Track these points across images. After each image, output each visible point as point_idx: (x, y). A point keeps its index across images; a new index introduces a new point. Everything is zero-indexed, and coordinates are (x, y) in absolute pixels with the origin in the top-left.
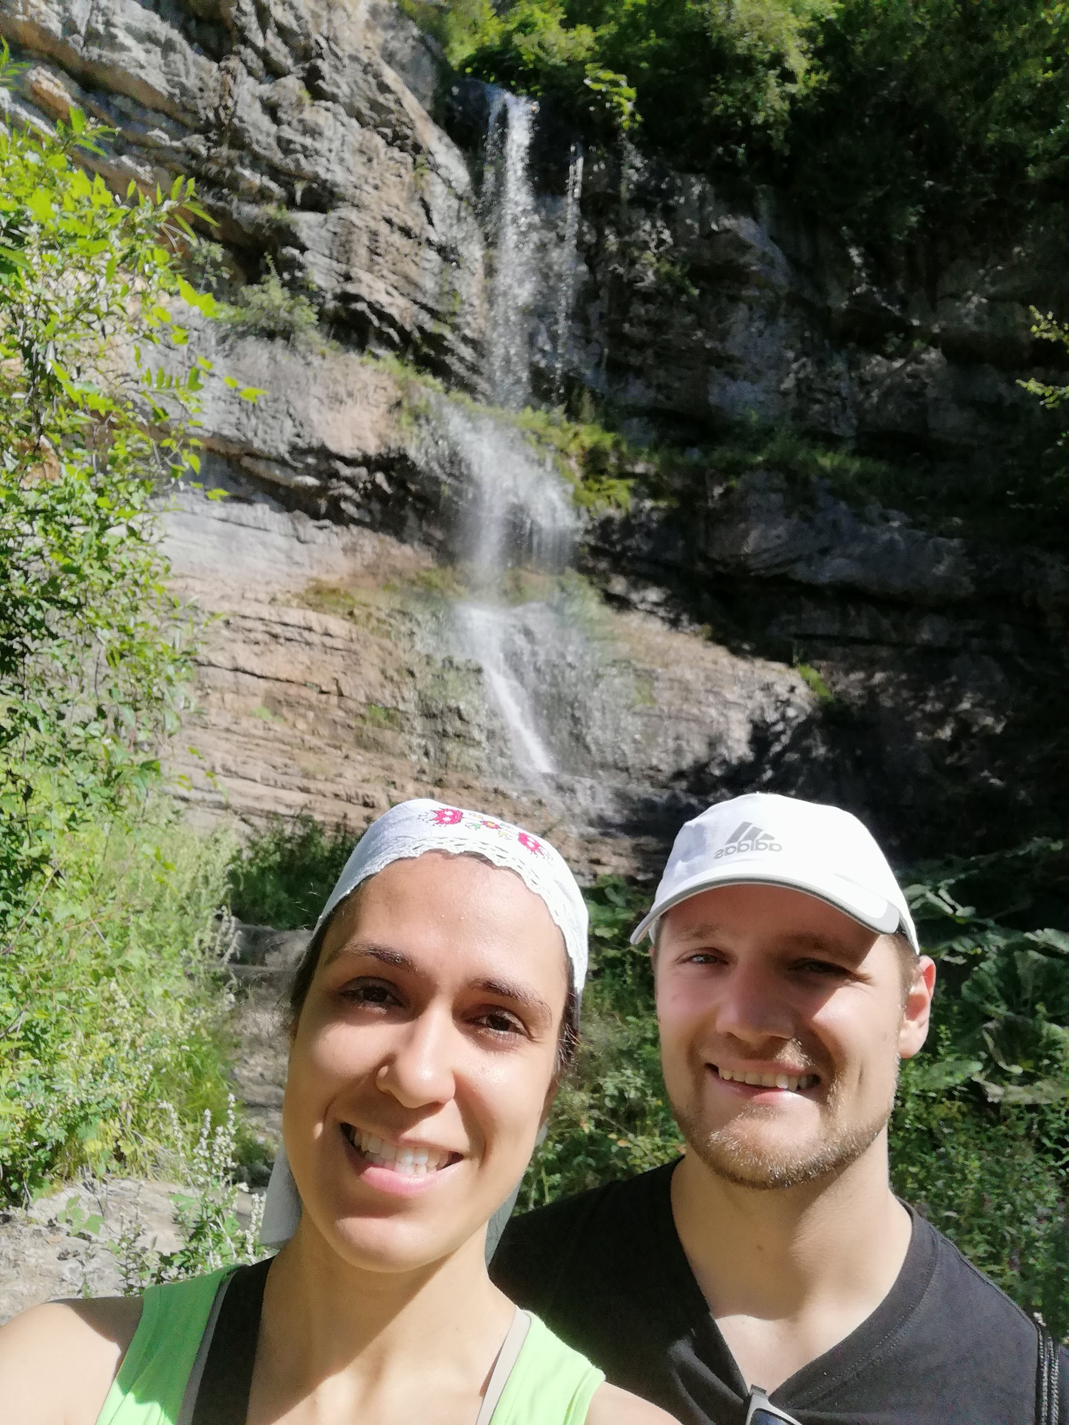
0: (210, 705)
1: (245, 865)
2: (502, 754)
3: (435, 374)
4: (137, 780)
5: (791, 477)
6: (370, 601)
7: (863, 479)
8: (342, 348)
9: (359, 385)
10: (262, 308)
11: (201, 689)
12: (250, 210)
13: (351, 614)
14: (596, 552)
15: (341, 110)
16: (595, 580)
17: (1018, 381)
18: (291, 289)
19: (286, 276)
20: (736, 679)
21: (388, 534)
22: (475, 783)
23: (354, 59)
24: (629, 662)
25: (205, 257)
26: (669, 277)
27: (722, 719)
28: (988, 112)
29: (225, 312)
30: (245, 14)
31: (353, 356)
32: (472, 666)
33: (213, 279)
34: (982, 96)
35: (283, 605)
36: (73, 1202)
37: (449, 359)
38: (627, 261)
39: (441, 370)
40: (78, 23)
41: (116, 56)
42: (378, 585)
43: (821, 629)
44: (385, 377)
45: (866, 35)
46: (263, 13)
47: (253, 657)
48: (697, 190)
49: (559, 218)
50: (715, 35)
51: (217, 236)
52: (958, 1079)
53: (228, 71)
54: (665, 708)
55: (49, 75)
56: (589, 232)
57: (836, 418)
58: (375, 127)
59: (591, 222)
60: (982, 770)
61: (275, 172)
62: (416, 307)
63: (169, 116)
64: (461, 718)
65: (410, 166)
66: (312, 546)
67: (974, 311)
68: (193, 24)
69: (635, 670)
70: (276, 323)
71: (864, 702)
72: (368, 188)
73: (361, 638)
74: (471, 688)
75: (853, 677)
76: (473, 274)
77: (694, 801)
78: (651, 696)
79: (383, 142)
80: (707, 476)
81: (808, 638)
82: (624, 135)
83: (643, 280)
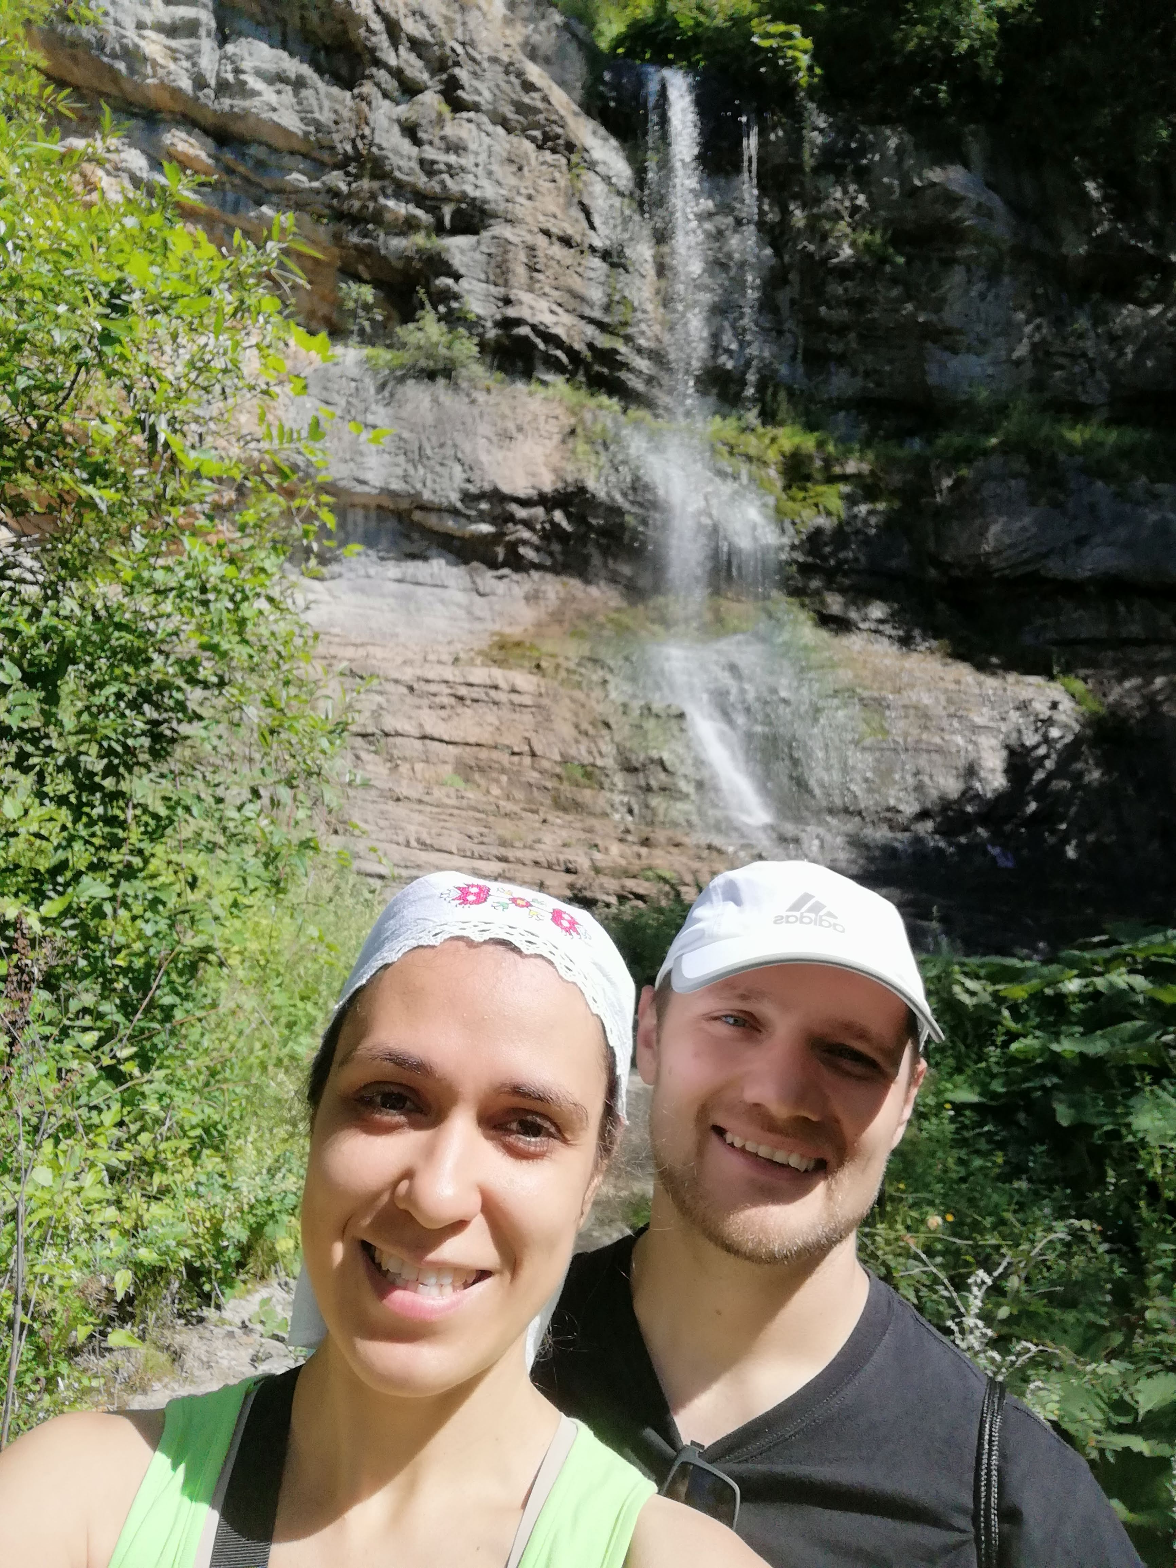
0: (401, 776)
3: (610, 394)
5: (1034, 458)
6: (557, 650)
7: (1124, 453)
8: (508, 380)
9: (529, 417)
10: (419, 348)
11: (390, 761)
12: (397, 243)
13: (538, 666)
14: (805, 569)
15: (484, 119)
16: (807, 601)
18: (448, 322)
19: (442, 309)
20: (985, 700)
21: (572, 576)
22: (686, 840)
23: (494, 60)
24: (854, 691)
25: (356, 301)
26: (868, 248)
27: (970, 747)
29: (383, 355)
30: (374, 33)
31: (520, 386)
32: (674, 711)
33: (367, 324)
35: (467, 664)
36: (265, 1302)
37: (623, 375)
38: (818, 237)
39: (616, 388)
40: (208, 76)
41: (247, 103)
42: (565, 633)
43: (1085, 632)
44: (555, 405)
46: (393, 28)
47: (440, 722)
48: (893, 143)
49: (736, 199)
51: (366, 276)
53: (362, 97)
54: (901, 741)
55: (183, 135)
56: (771, 211)
57: (1083, 384)
58: (524, 130)
59: (772, 199)
61: (420, 198)
62: (582, 322)
63: (305, 156)
64: (665, 769)
65: (564, 168)
66: (493, 599)
68: (322, 54)
69: (861, 699)
70: (435, 361)
71: (1144, 713)
72: (522, 200)
73: (551, 692)
74: (673, 736)
75: (1127, 684)
76: (643, 277)
77: (942, 844)
78: (882, 727)
79: (533, 146)
80: (932, 469)
81: (1070, 643)
82: (802, 93)
83: (838, 255)
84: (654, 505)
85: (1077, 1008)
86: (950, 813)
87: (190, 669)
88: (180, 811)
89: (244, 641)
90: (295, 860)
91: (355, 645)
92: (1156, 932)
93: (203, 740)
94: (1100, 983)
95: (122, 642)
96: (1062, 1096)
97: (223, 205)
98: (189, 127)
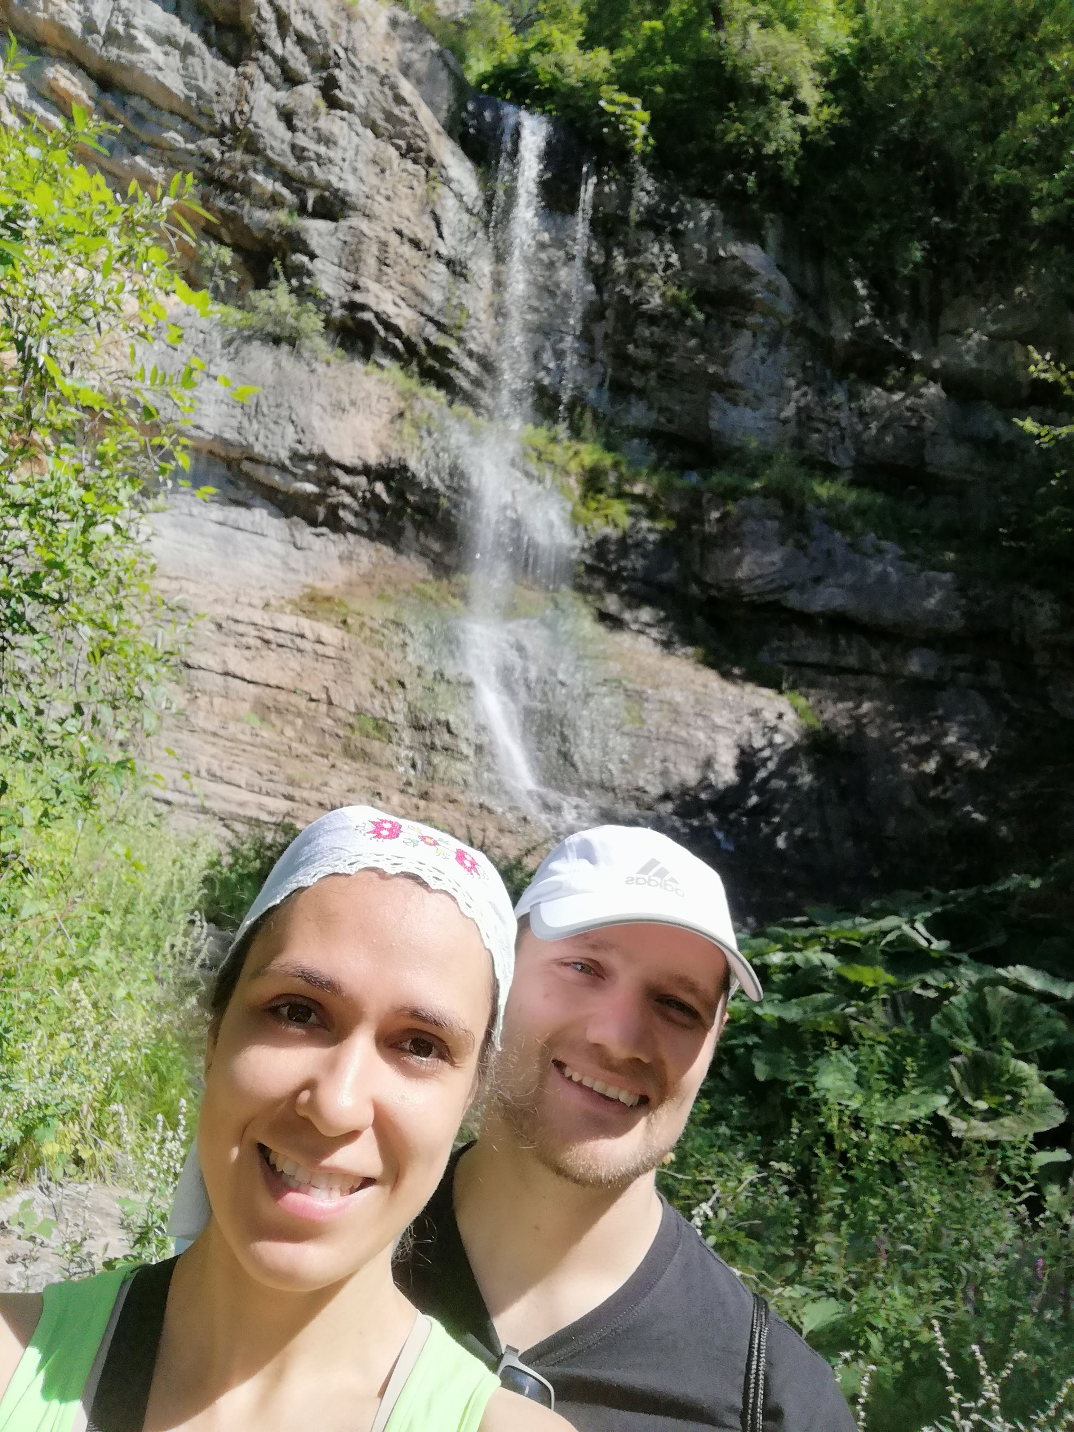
0: (199, 708)
1: (225, 870)
2: (490, 769)
3: (439, 386)
4: (112, 778)
5: (788, 504)
6: (363, 609)
7: (860, 511)
8: (347, 357)
9: (363, 394)
10: (269, 313)
11: (190, 692)
12: (261, 215)
13: (344, 622)
14: (591, 570)
15: (357, 120)
16: (590, 598)
17: (1015, 420)
18: (298, 295)
19: (294, 282)
20: (726, 704)
21: (385, 544)
22: (460, 797)
23: (372, 70)
24: (620, 682)
25: (214, 260)
26: (675, 301)
27: (709, 743)
28: (994, 153)
29: (235, 315)
30: (264, 21)
31: (358, 365)
32: (463, 679)
33: (222, 284)
34: (990, 137)
35: (276, 611)
36: (26, 1204)
37: (453, 372)
38: (634, 282)
39: (445, 383)
40: (99, 23)
41: (134, 57)
42: (373, 595)
43: (811, 657)
44: (388, 387)
45: (878, 71)
46: (282, 21)
47: (244, 661)
48: (706, 215)
49: (568, 236)
50: (730, 63)
51: (228, 240)
52: (922, 1112)
53: (245, 76)
54: (654, 730)
55: (67, 73)
56: (598, 253)
57: (834, 448)
58: (390, 138)
59: (599, 242)
60: (964, 805)
61: (287, 179)
62: (422, 319)
63: (185, 119)
64: (450, 731)
65: (423, 179)
66: (309, 553)
67: (975, 348)
68: (213, 29)
69: (626, 690)
70: (282, 329)
71: (851, 732)
72: (380, 199)
73: (353, 647)
74: (460, 702)
75: (840, 706)
76: (481, 289)
77: (678, 824)
78: (640, 717)
79: (397, 153)
80: (704, 500)
81: (798, 665)
82: (636, 158)
83: (649, 302)
84: (468, 493)
85: (779, 977)
86: (688, 798)
87: (33, 583)
89: (88, 564)
91: (169, 577)
92: (846, 918)
93: (34, 652)
94: (799, 958)
96: (760, 1054)
98: (74, 66)
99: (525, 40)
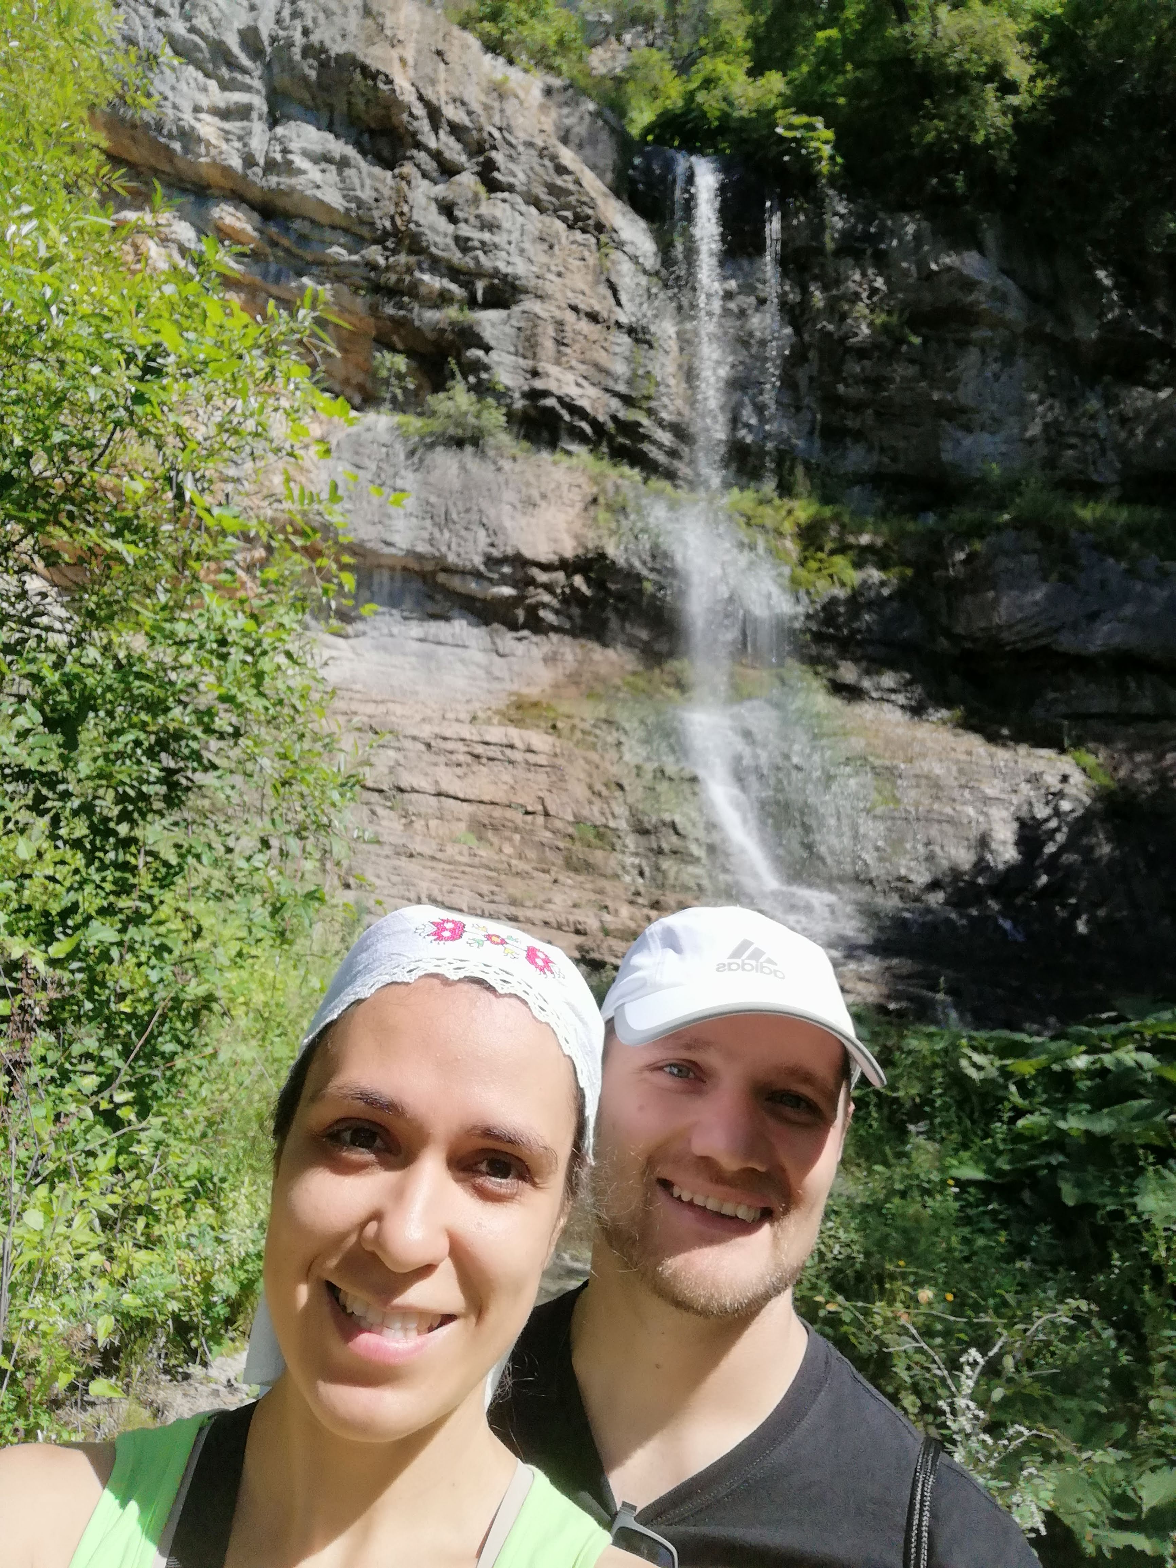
0: (416, 833)
2: (725, 870)
3: (632, 465)
5: (1046, 534)
6: (573, 711)
7: (1133, 531)
8: (533, 448)
9: (553, 485)
10: (449, 416)
11: (405, 817)
12: (431, 316)
13: (554, 727)
14: (819, 638)
15: (519, 200)
16: (820, 669)
18: (477, 393)
19: (472, 379)
20: (995, 771)
21: (590, 638)
23: (530, 144)
24: (866, 759)
25: (389, 370)
26: (885, 328)
27: (981, 819)
29: (414, 422)
30: (416, 118)
31: (545, 455)
32: (687, 774)
33: (399, 392)
35: (484, 723)
37: (646, 447)
38: (837, 316)
39: (638, 459)
40: (257, 156)
41: (293, 181)
42: (581, 695)
43: (1096, 706)
44: (578, 474)
45: (1100, 26)
46: (434, 114)
47: (456, 780)
48: (911, 229)
49: (758, 280)
50: (920, 56)
51: (400, 346)
53: (402, 177)
54: (912, 810)
55: (231, 210)
56: (792, 291)
57: (1094, 463)
58: (555, 211)
59: (793, 280)
61: (454, 273)
62: (607, 396)
63: (346, 231)
64: (677, 833)
65: (594, 247)
66: (511, 658)
68: (366, 137)
69: (873, 768)
70: (464, 430)
71: (1156, 788)
72: (551, 277)
73: (566, 753)
74: (686, 799)
75: (1138, 759)
76: (667, 352)
77: (953, 916)
78: (894, 796)
79: (564, 226)
80: (945, 543)
81: (1080, 717)
82: (824, 181)
83: (856, 335)
84: (673, 572)
85: (1084, 1084)
86: (961, 884)
87: (206, 719)
88: (190, 860)
89: (261, 694)
90: (300, 911)
91: (375, 702)
92: (1166, 1009)
93: (216, 789)
94: (1107, 1059)
95: (143, 691)
96: (1068, 1175)
97: (265, 276)
98: (237, 202)
99: (688, 81)
